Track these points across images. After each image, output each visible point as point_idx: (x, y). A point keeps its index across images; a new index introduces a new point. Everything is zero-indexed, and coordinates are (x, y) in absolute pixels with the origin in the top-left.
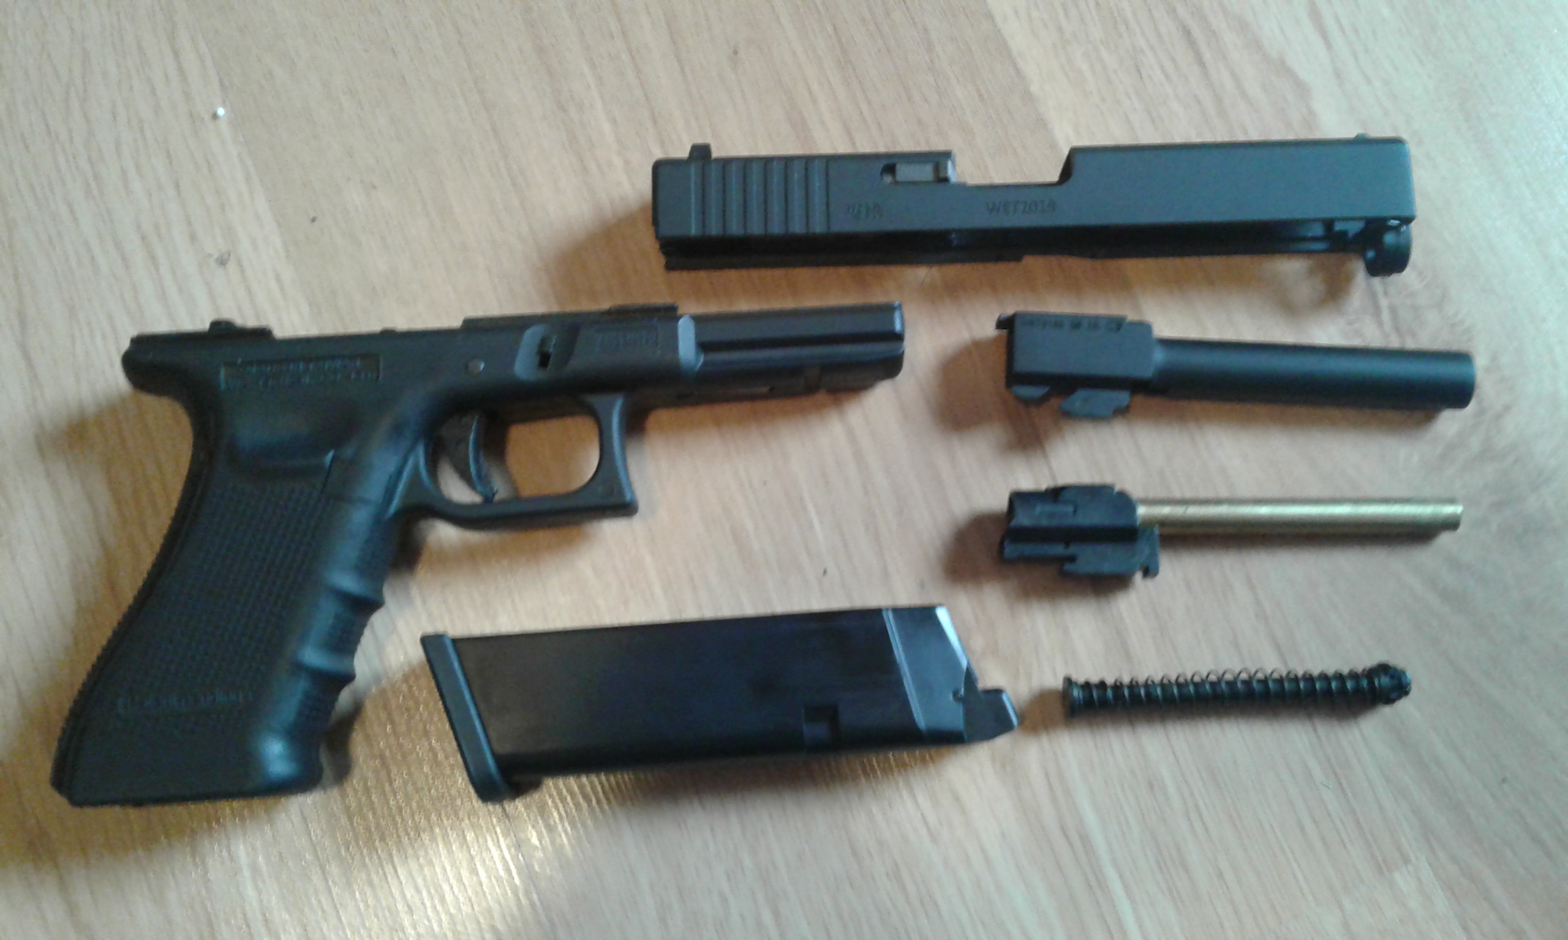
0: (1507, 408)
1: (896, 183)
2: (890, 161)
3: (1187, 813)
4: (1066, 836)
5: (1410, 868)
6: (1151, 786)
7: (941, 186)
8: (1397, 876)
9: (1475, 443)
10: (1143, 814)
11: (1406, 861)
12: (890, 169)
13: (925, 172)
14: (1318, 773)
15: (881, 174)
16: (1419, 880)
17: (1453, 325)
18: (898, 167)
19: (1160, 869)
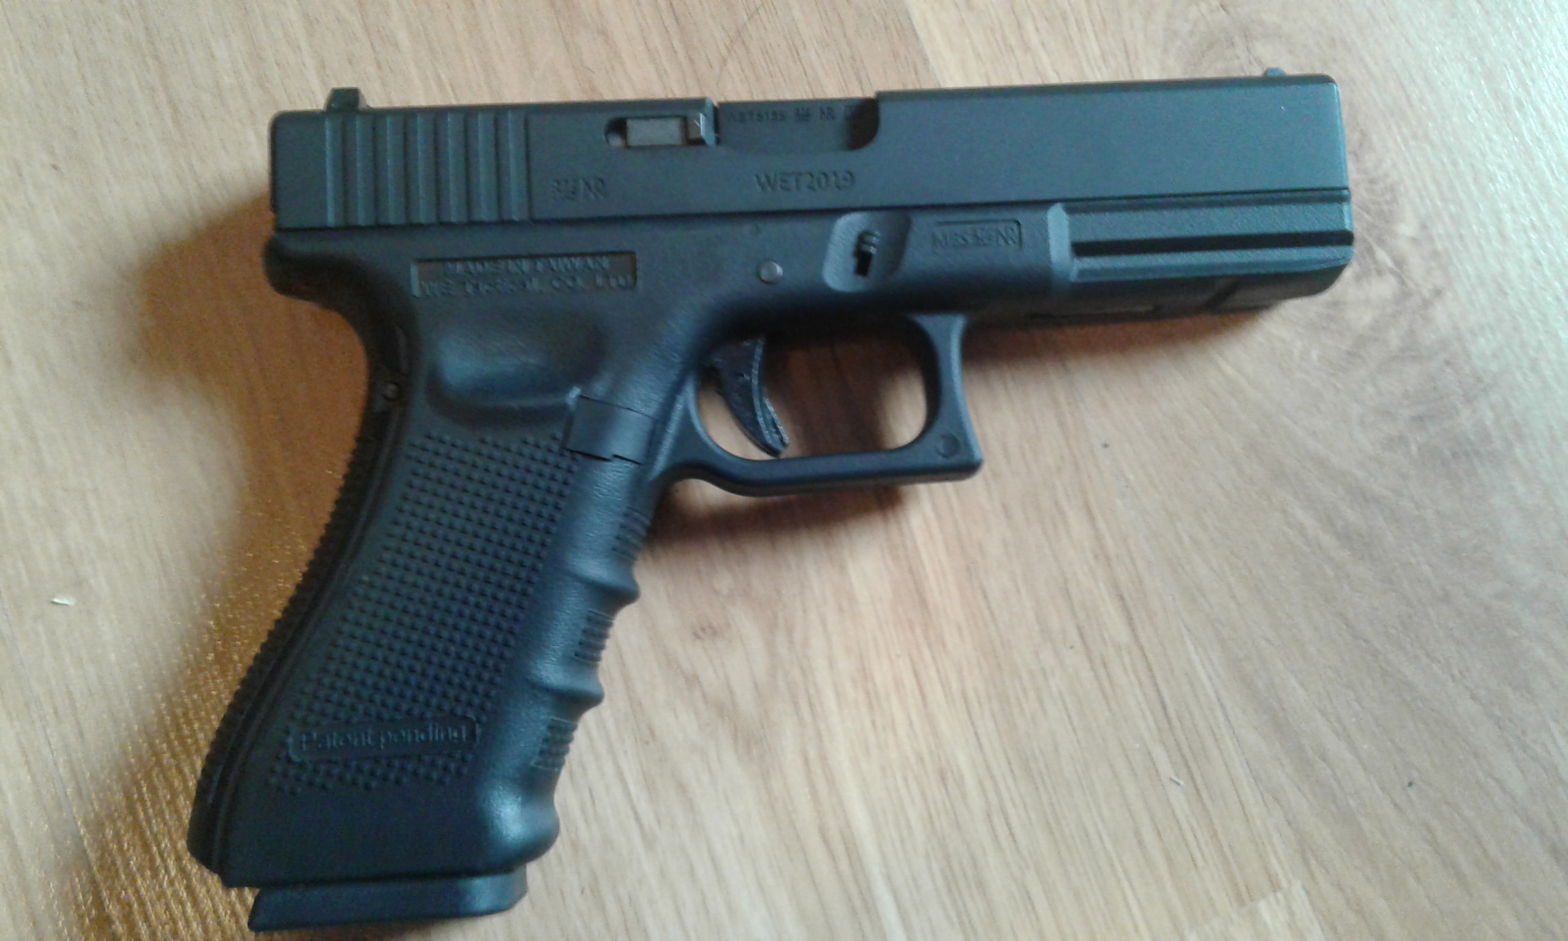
0: (1438, 293)
1: (628, 147)
2: (620, 114)
3: (989, 816)
4: (826, 841)
5: (1280, 895)
6: (943, 779)
7: (693, 150)
8: (1262, 905)
9: (1394, 338)
10: (930, 817)
11: (1275, 887)
12: (619, 127)
13: (669, 131)
14: (1166, 769)
15: (606, 136)
16: (1292, 914)
17: (1372, 181)
18: (630, 123)
19: (950, 891)
